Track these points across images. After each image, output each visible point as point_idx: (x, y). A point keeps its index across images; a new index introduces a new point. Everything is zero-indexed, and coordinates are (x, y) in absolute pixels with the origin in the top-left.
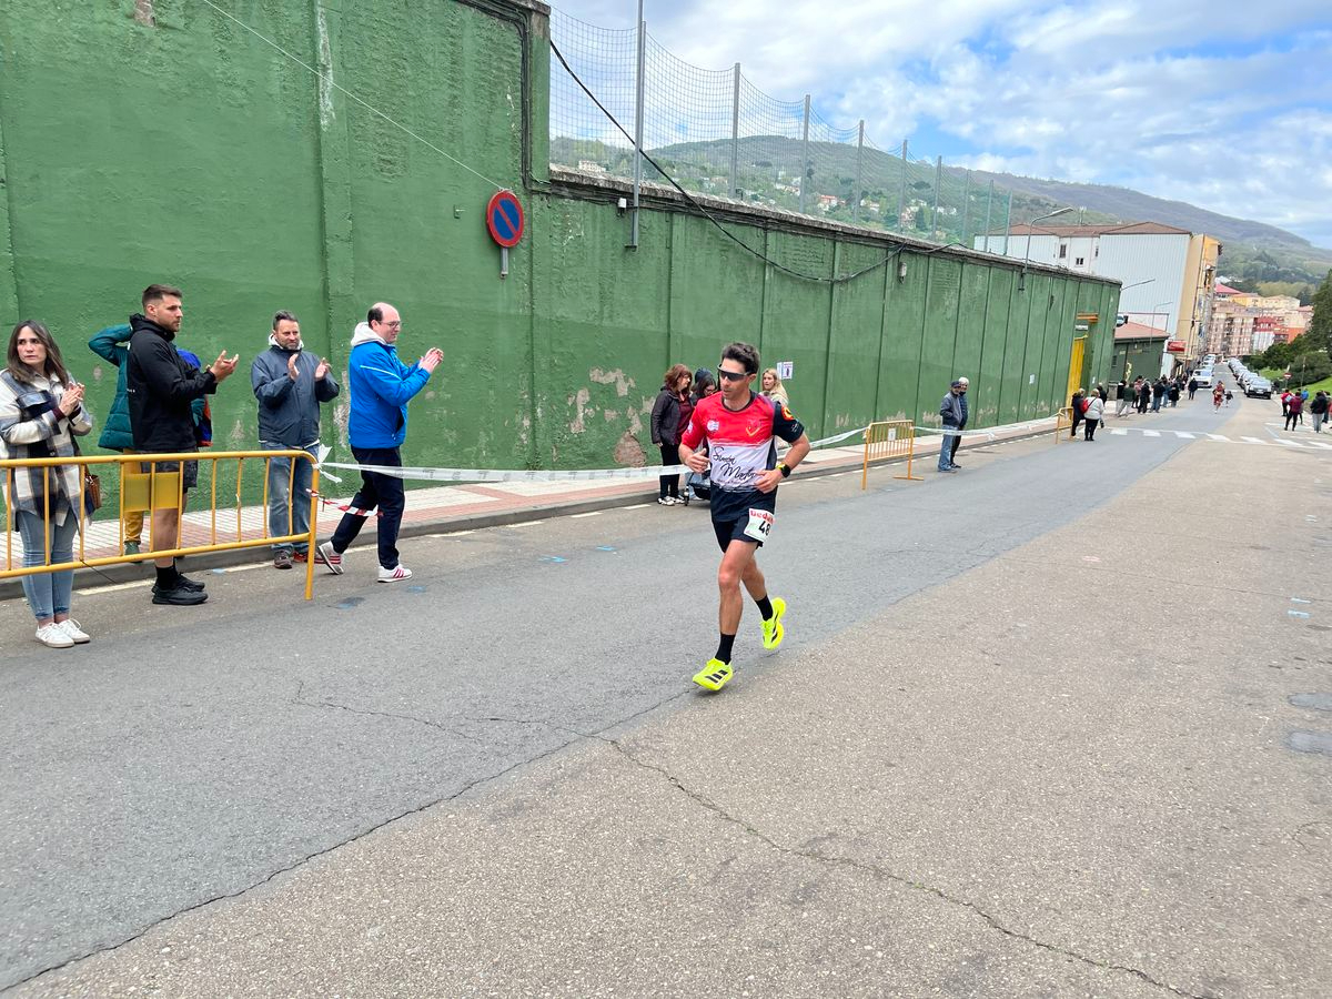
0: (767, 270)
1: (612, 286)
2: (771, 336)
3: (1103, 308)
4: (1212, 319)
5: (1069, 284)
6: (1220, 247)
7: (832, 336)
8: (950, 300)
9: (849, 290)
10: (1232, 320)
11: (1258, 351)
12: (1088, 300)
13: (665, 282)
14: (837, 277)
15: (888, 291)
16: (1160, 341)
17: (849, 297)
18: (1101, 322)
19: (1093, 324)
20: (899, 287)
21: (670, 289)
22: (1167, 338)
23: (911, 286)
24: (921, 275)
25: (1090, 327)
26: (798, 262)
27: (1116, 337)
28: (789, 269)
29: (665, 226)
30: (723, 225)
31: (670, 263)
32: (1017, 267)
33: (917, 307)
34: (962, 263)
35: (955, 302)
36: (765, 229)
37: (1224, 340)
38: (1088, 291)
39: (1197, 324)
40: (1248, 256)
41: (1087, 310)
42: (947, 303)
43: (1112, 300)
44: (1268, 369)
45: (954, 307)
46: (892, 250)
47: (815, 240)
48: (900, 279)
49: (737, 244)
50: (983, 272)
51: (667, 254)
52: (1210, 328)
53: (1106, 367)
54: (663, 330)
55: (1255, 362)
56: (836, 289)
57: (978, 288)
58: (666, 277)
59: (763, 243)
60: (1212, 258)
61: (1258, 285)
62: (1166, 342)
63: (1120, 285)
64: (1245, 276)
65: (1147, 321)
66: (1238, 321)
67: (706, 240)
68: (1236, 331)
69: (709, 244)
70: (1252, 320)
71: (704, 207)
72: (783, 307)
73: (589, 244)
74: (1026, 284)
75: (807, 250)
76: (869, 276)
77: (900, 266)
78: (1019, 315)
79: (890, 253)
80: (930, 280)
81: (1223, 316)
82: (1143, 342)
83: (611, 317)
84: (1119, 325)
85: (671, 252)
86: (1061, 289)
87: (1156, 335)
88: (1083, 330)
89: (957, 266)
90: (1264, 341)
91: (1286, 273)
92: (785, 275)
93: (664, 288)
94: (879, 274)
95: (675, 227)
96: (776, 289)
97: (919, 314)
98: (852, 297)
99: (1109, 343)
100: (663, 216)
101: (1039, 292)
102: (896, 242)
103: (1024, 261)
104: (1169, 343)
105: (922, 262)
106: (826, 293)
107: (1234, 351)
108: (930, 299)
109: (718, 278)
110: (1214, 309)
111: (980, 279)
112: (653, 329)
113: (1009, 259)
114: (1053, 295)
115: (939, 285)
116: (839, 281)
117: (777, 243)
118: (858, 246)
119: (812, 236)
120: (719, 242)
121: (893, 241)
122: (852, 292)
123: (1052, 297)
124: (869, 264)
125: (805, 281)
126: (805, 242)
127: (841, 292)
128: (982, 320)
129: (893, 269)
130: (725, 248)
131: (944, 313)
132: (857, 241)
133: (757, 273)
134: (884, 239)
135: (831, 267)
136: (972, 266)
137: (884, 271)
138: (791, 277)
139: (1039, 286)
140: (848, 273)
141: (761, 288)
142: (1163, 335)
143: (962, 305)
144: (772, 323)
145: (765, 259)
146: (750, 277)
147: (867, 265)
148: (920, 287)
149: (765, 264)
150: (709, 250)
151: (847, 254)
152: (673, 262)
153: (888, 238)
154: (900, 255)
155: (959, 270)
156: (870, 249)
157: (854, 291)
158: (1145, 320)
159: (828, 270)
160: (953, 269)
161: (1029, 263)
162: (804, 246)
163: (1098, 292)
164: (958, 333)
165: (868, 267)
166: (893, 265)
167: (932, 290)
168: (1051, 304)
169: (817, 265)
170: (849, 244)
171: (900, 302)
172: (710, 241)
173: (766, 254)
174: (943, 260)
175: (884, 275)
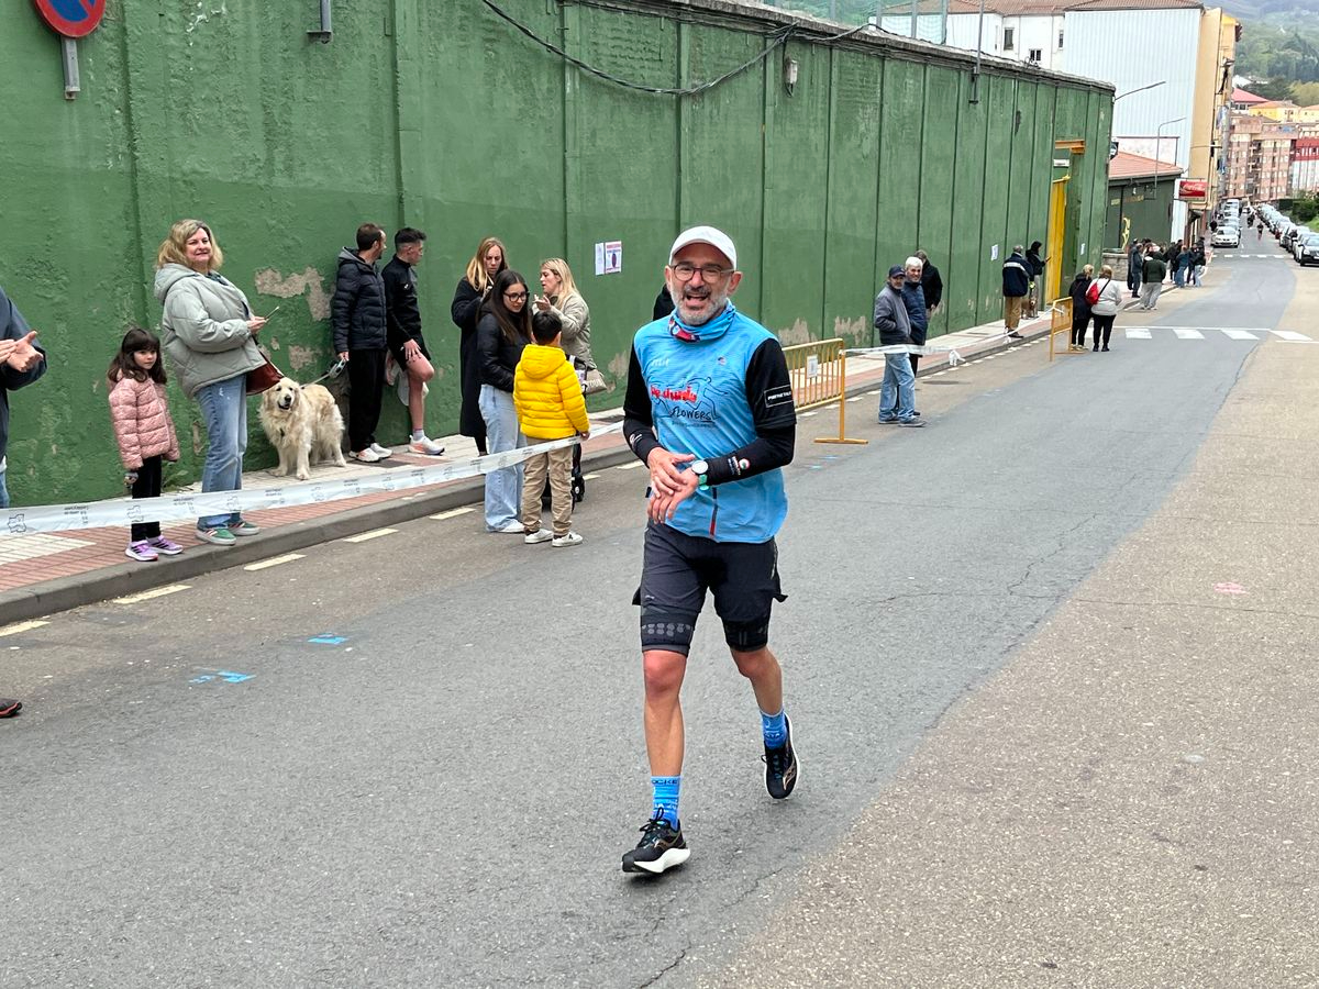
0: (568, 75)
1: (287, 109)
2: (581, 196)
3: (1091, 131)
4: (1230, 143)
5: (1042, 90)
6: (1238, 30)
7: (685, 192)
8: (866, 123)
9: (707, 110)
10: (1259, 144)
11: (1303, 192)
12: (1070, 116)
13: (387, 100)
15: (769, 110)
16: (1168, 180)
17: (707, 122)
18: (1088, 152)
19: (1077, 156)
20: (785, 102)
21: (396, 113)
22: (1179, 176)
23: (805, 102)
24: (820, 81)
25: (1073, 162)
26: (620, 61)
27: (1110, 176)
28: (605, 72)
31: (394, 64)
32: (965, 65)
33: (816, 137)
34: (883, 59)
35: (874, 125)
37: (1249, 175)
38: (1069, 101)
41: (1068, 133)
42: (862, 128)
43: (1102, 116)
45: (874, 134)
46: (772, 37)
47: (646, 21)
48: (787, 88)
49: (512, 28)
50: (916, 74)
51: (388, 48)
52: (1229, 159)
53: (1098, 225)
54: (389, 190)
56: (686, 106)
57: (908, 101)
58: (388, 91)
59: (557, 25)
61: (1291, 87)
62: (1177, 182)
63: (1111, 91)
64: (1271, 74)
65: (1149, 149)
66: (1268, 145)
68: (1266, 161)
69: (461, 27)
70: (1288, 144)
72: (599, 142)
73: (238, 29)
74: (980, 92)
75: (634, 38)
76: (737, 83)
77: (786, 64)
78: (971, 146)
79: (770, 43)
80: (834, 90)
82: (1145, 183)
83: (289, 169)
85: (394, 44)
86: (1030, 99)
87: (1162, 171)
88: (1063, 167)
89: (876, 63)
90: (1308, 175)
92: (599, 84)
93: (386, 112)
94: (754, 79)
96: (585, 110)
97: (821, 148)
98: (711, 123)
99: (1101, 187)
101: (999, 106)
102: (779, 24)
103: (975, 55)
104: (1182, 184)
105: (821, 56)
106: (669, 115)
107: (1265, 193)
108: (836, 123)
109: (482, 92)
111: (909, 86)
112: (368, 189)
113: (952, 50)
114: (1020, 109)
115: (847, 96)
116: (689, 94)
117: (581, 26)
118: (718, 30)
119: (640, 14)
120: (482, 25)
121: (774, 22)
122: (711, 112)
123: (1018, 113)
124: (737, 63)
125: (633, 95)
126: (630, 23)
127: (693, 115)
128: (916, 157)
129: (776, 70)
130: (493, 36)
131: (860, 146)
132: (716, 20)
133: (549, 82)
134: (759, 19)
135: (675, 68)
136: (897, 62)
137: (761, 74)
138: (609, 87)
139: (998, 95)
140: (703, 78)
141: (559, 108)
142: (1172, 171)
143: (885, 132)
144: (581, 173)
145: (564, 56)
146: (540, 89)
147: (734, 65)
148: (820, 100)
149: (563, 65)
150: (463, 40)
151: (699, 46)
152: (399, 62)
153: (766, 16)
154: (785, 45)
155: (879, 70)
156: (737, 35)
157: (715, 112)
158: (1143, 147)
159: (670, 74)
160: (869, 69)
161: (983, 57)
162: (629, 31)
163: (1082, 103)
164: (881, 179)
165: (735, 67)
166: (776, 63)
167: (838, 106)
168: (1017, 125)
169: (651, 64)
170: (701, 28)
171: (788, 128)
172: (463, 22)
173: (564, 46)
174: (852, 54)
175: (761, 82)
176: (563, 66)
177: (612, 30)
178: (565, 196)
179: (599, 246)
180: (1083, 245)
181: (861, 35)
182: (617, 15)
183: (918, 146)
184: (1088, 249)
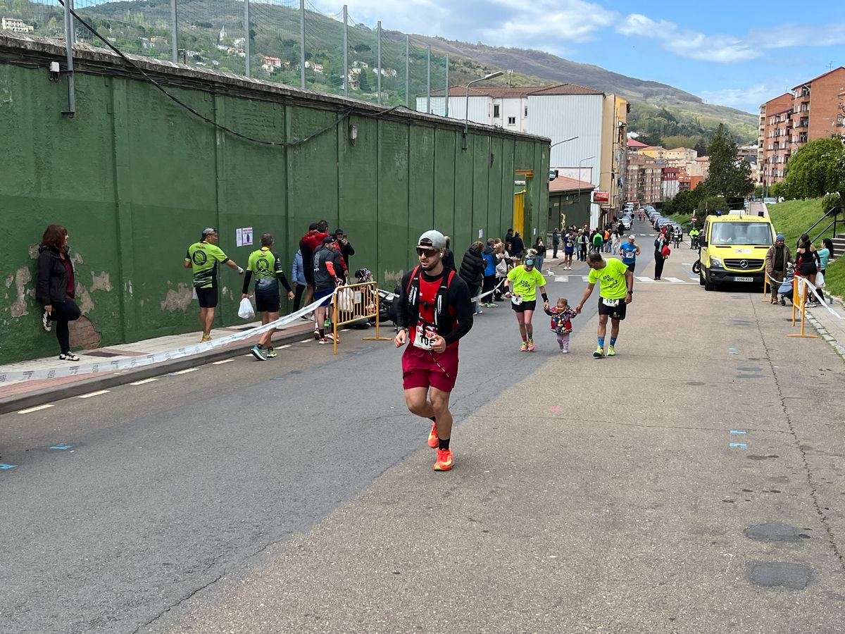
0: (218, 135)
2: (227, 202)
3: (537, 165)
4: (627, 171)
5: (506, 142)
6: (628, 106)
7: (291, 200)
8: (400, 161)
9: (303, 154)
10: (643, 171)
11: (667, 198)
12: (524, 157)
13: (109, 149)
14: (289, 140)
15: (341, 154)
16: (587, 192)
17: (303, 159)
18: (536, 176)
19: (529, 179)
20: (351, 150)
21: (114, 156)
22: (593, 189)
23: (362, 149)
24: (371, 137)
25: (527, 183)
26: (249, 127)
27: (550, 190)
28: (240, 133)
29: (104, 90)
30: (168, 90)
31: (113, 129)
32: (457, 128)
33: (370, 168)
34: (409, 125)
35: (404, 162)
36: (213, 94)
37: (639, 189)
38: (523, 147)
39: (616, 175)
40: (652, 113)
41: (523, 166)
42: (398, 164)
43: (544, 156)
44: (677, 214)
45: (405, 167)
46: (342, 113)
47: (265, 104)
48: (351, 141)
49: (184, 109)
50: (429, 133)
51: (109, 120)
52: (626, 179)
53: (544, 218)
54: (110, 200)
55: (666, 208)
56: (290, 152)
57: (425, 148)
58: (109, 144)
59: (211, 107)
60: (622, 117)
61: (662, 139)
62: (592, 193)
63: (549, 142)
64: (650, 131)
65: (574, 174)
66: (649, 172)
67: (150, 105)
68: (648, 180)
69: (153, 109)
70: (660, 171)
71: (146, 71)
72: (237, 172)
73: (19, 110)
74: (469, 143)
75: (258, 114)
76: (321, 139)
77: (350, 129)
78: (464, 173)
79: (340, 116)
80: (380, 142)
81: (636, 168)
82: (573, 194)
83: (49, 188)
84: (552, 179)
85: (113, 119)
86: (499, 147)
87: (583, 187)
88: (521, 185)
89: (404, 128)
90: (671, 189)
91: (684, 127)
92: (235, 139)
93: (108, 156)
94: (330, 137)
95: (115, 92)
96: (228, 154)
97: (373, 176)
98: (305, 162)
99: (545, 197)
100: (102, 81)
101: (481, 150)
102: (345, 105)
103: (464, 122)
104: (595, 194)
105: (371, 125)
106: (280, 158)
107: (648, 198)
108: (382, 161)
109: (166, 143)
110: (628, 161)
111: (427, 140)
112: (99, 199)
113: (451, 120)
114: (493, 153)
115: (388, 146)
116: (291, 146)
117: (225, 108)
118: (309, 109)
119: (261, 100)
120: (166, 107)
121: (343, 105)
122: (305, 155)
123: (492, 155)
124: (320, 128)
125: (258, 147)
126: (255, 106)
127: (295, 157)
128: (431, 180)
129: (344, 132)
130: (172, 113)
131: (396, 174)
132: (307, 104)
133: (207, 138)
134: (333, 103)
135: (283, 131)
136: (418, 128)
137: (335, 134)
138: (243, 141)
139: (479, 145)
140: (300, 137)
141: (213, 153)
142: (589, 187)
143: (411, 165)
144: (227, 189)
145: (215, 124)
146: (201, 143)
147: (319, 129)
148: (372, 148)
149: (215, 129)
150: (155, 116)
151: (297, 118)
152: (116, 128)
153: (337, 102)
154: (349, 118)
155: (406, 131)
156: (320, 112)
157: (308, 155)
158: (572, 173)
159: (280, 134)
160: (401, 131)
161: (469, 123)
162: (255, 110)
163: (531, 150)
164: (410, 192)
165: (319, 130)
166: (344, 128)
167: (383, 152)
168: (492, 162)
169: (269, 129)
170: (298, 108)
171: (352, 164)
172: (155, 106)
173: (215, 119)
174: (390, 122)
175: (335, 138)
176: (214, 131)
177: (245, 109)
178: (217, 202)
179: (239, 231)
180: (535, 230)
181: (395, 112)
182: (247, 101)
183: (432, 174)
184: (538, 231)
